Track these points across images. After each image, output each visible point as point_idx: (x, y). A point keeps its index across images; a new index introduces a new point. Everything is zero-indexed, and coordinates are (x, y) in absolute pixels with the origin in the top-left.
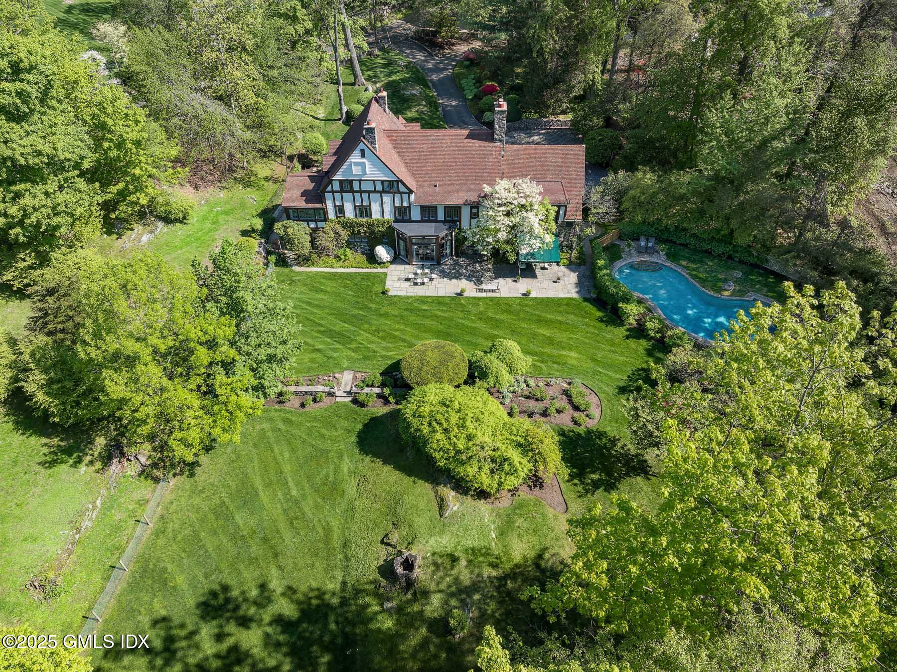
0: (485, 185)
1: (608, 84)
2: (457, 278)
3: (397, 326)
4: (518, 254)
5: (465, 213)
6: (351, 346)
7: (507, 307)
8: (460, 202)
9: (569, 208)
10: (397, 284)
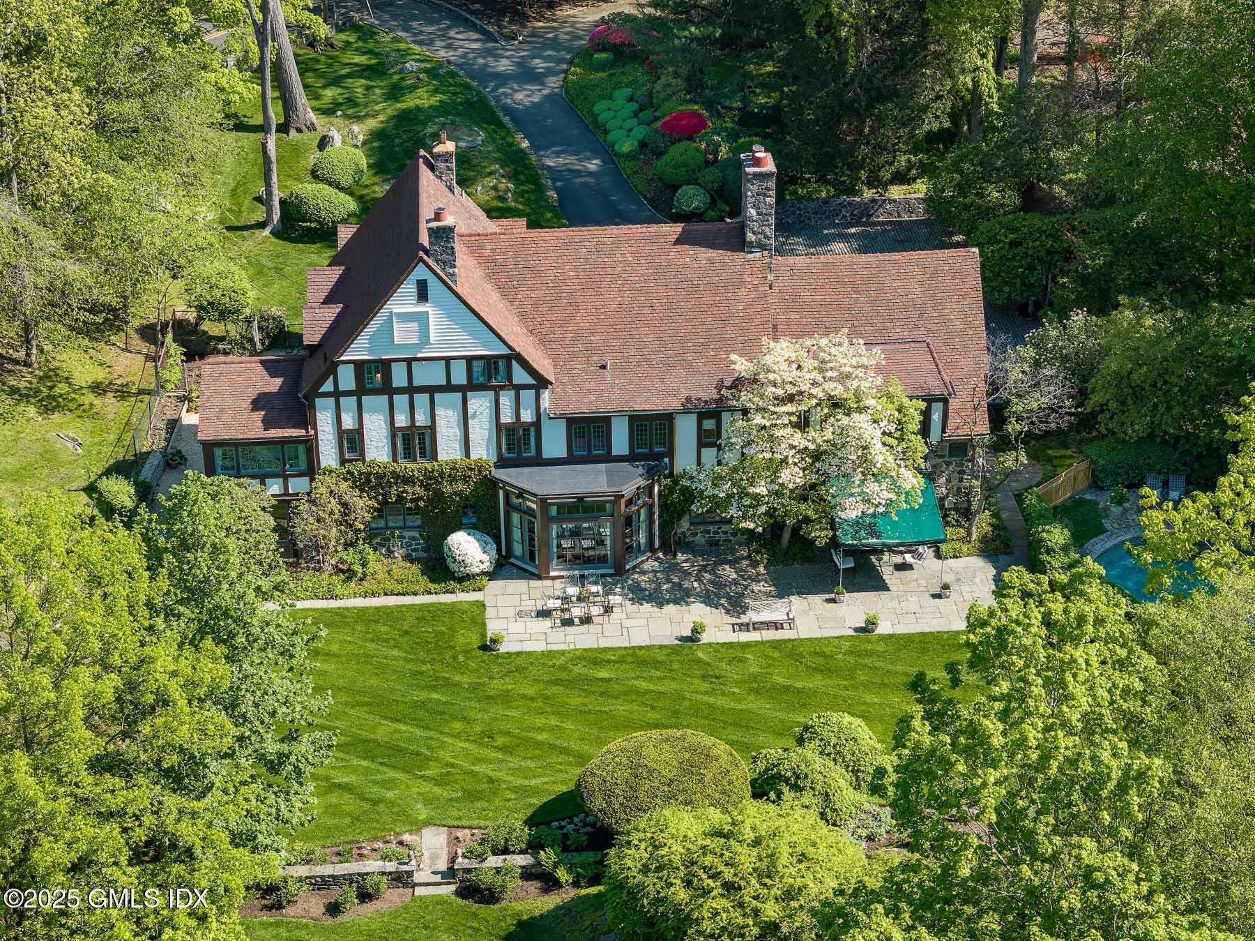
0: (734, 357)
1: (1017, 99)
2: (676, 602)
3: (539, 721)
4: (833, 525)
5: (686, 431)
6: (428, 773)
7: (821, 660)
8: (672, 404)
9: (954, 404)
10: (517, 627)
